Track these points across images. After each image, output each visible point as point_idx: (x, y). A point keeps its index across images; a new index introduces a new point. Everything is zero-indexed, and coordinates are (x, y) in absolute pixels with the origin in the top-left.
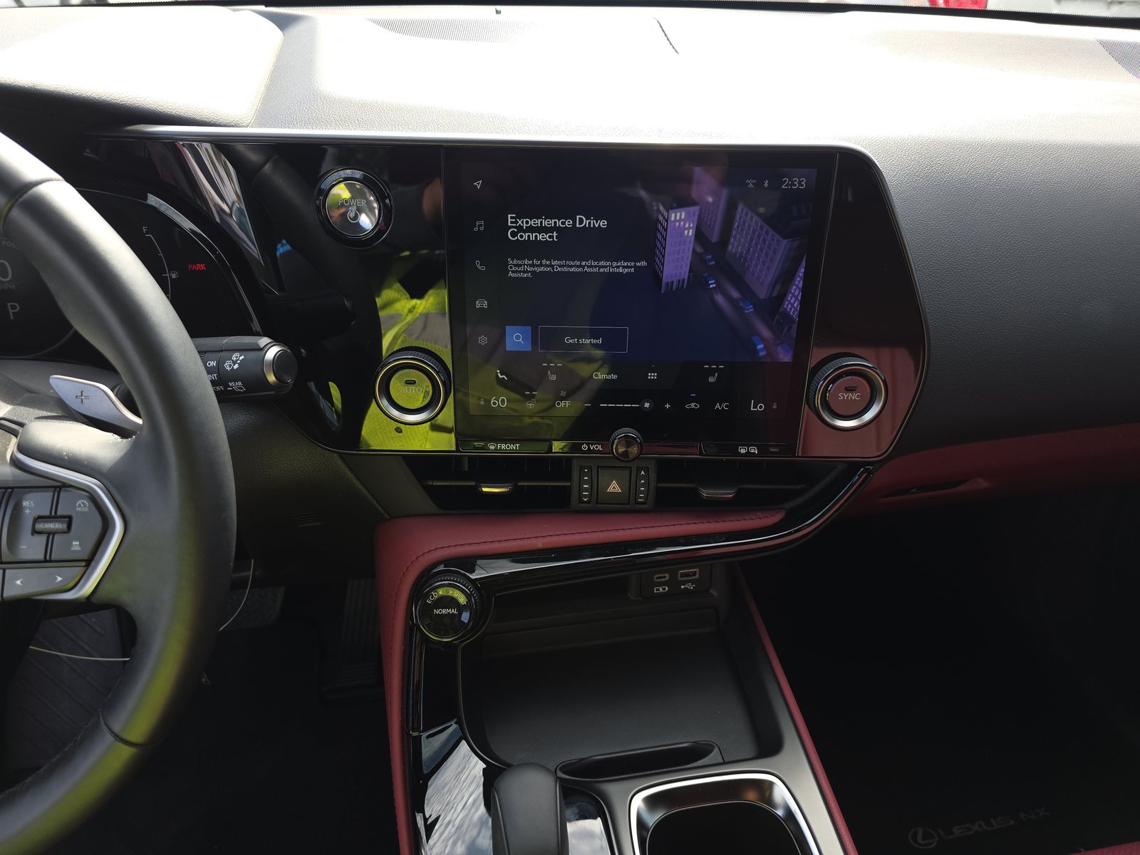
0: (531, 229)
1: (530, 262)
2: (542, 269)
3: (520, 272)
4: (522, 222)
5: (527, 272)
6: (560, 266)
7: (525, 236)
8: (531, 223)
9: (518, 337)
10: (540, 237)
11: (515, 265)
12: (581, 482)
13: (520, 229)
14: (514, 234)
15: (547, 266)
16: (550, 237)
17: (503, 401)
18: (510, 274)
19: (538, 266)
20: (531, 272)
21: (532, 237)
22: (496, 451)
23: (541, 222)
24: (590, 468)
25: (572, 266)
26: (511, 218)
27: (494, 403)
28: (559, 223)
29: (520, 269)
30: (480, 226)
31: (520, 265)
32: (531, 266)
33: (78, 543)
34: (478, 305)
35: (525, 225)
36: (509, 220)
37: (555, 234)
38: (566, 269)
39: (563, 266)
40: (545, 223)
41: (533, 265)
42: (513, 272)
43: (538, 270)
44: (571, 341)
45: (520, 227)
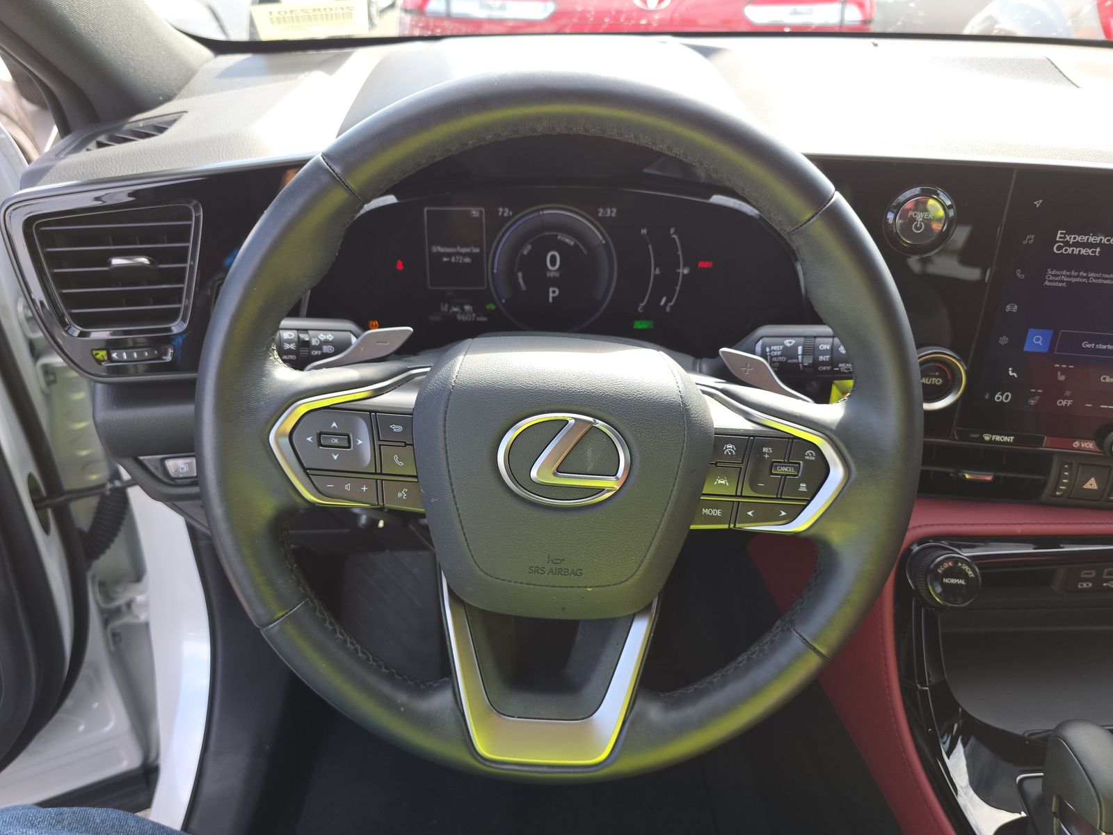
0: (1077, 244)
1: (1068, 273)
2: (1078, 280)
3: (1056, 281)
4: (1070, 238)
5: (1063, 281)
6: (1095, 278)
7: (1070, 250)
8: (1079, 239)
9: (1038, 340)
10: (1083, 251)
11: (1053, 275)
12: (1060, 477)
13: (1067, 244)
14: (1059, 248)
15: (1083, 277)
16: (1092, 252)
17: (1007, 396)
18: (1047, 283)
19: (1075, 277)
20: (1067, 282)
21: (1076, 251)
22: (991, 441)
23: (1088, 239)
24: (1071, 465)
25: (1107, 279)
26: (1061, 234)
27: (999, 398)
28: (1104, 240)
29: (1056, 278)
30: (1029, 239)
31: (1058, 276)
32: (1068, 276)
33: (805, 485)
34: (1008, 308)
35: (1072, 240)
36: (1059, 235)
37: (1098, 250)
38: (1100, 281)
39: (1098, 278)
40: (1091, 239)
41: (1070, 276)
42: (1050, 281)
43: (1073, 280)
44: (1088, 346)
45: (1068, 242)
